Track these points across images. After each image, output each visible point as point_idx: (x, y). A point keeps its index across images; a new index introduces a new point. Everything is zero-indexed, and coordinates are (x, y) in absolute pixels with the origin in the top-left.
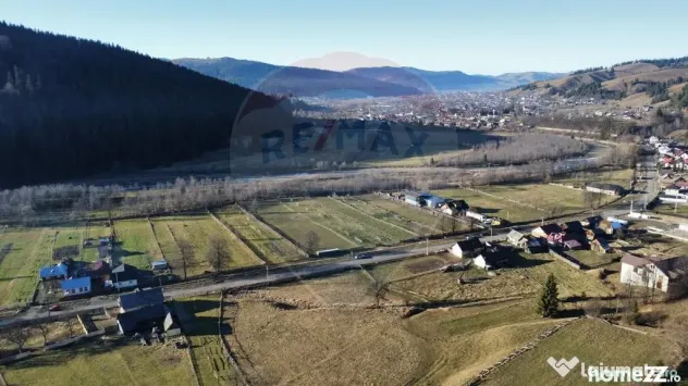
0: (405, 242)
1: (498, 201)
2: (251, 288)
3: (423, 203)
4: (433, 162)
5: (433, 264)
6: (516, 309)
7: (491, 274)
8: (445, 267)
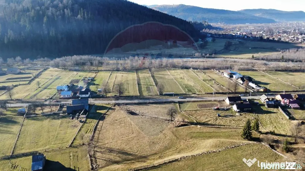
0: (208, 94)
1: (273, 79)
2: (127, 104)
3: (231, 76)
4: (253, 57)
5: (212, 105)
6: (234, 133)
7: (237, 114)
8: (216, 108)
